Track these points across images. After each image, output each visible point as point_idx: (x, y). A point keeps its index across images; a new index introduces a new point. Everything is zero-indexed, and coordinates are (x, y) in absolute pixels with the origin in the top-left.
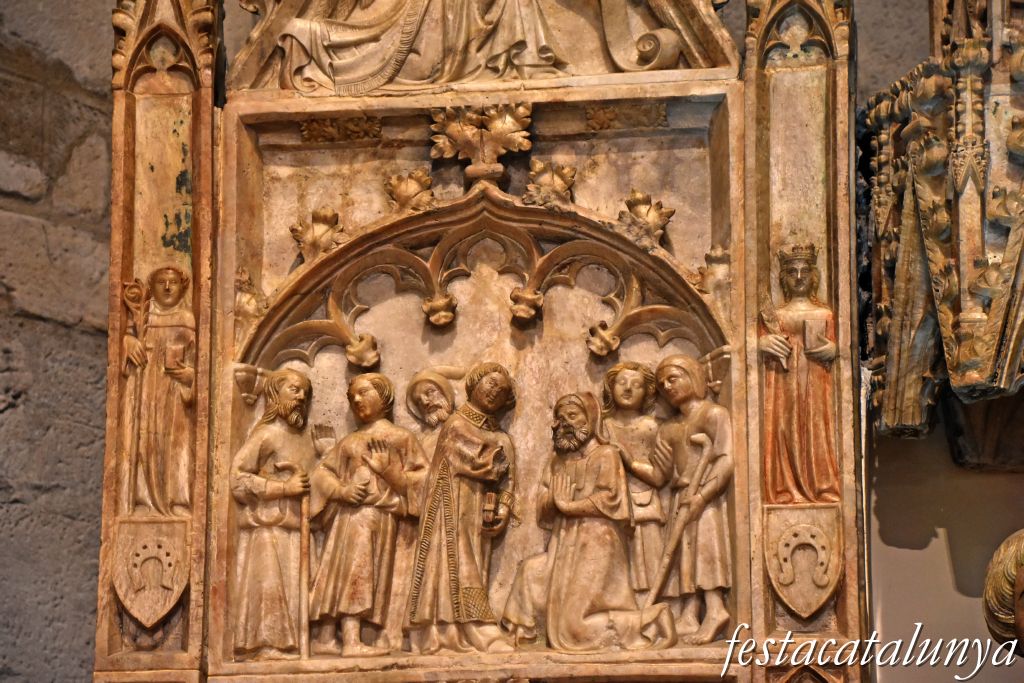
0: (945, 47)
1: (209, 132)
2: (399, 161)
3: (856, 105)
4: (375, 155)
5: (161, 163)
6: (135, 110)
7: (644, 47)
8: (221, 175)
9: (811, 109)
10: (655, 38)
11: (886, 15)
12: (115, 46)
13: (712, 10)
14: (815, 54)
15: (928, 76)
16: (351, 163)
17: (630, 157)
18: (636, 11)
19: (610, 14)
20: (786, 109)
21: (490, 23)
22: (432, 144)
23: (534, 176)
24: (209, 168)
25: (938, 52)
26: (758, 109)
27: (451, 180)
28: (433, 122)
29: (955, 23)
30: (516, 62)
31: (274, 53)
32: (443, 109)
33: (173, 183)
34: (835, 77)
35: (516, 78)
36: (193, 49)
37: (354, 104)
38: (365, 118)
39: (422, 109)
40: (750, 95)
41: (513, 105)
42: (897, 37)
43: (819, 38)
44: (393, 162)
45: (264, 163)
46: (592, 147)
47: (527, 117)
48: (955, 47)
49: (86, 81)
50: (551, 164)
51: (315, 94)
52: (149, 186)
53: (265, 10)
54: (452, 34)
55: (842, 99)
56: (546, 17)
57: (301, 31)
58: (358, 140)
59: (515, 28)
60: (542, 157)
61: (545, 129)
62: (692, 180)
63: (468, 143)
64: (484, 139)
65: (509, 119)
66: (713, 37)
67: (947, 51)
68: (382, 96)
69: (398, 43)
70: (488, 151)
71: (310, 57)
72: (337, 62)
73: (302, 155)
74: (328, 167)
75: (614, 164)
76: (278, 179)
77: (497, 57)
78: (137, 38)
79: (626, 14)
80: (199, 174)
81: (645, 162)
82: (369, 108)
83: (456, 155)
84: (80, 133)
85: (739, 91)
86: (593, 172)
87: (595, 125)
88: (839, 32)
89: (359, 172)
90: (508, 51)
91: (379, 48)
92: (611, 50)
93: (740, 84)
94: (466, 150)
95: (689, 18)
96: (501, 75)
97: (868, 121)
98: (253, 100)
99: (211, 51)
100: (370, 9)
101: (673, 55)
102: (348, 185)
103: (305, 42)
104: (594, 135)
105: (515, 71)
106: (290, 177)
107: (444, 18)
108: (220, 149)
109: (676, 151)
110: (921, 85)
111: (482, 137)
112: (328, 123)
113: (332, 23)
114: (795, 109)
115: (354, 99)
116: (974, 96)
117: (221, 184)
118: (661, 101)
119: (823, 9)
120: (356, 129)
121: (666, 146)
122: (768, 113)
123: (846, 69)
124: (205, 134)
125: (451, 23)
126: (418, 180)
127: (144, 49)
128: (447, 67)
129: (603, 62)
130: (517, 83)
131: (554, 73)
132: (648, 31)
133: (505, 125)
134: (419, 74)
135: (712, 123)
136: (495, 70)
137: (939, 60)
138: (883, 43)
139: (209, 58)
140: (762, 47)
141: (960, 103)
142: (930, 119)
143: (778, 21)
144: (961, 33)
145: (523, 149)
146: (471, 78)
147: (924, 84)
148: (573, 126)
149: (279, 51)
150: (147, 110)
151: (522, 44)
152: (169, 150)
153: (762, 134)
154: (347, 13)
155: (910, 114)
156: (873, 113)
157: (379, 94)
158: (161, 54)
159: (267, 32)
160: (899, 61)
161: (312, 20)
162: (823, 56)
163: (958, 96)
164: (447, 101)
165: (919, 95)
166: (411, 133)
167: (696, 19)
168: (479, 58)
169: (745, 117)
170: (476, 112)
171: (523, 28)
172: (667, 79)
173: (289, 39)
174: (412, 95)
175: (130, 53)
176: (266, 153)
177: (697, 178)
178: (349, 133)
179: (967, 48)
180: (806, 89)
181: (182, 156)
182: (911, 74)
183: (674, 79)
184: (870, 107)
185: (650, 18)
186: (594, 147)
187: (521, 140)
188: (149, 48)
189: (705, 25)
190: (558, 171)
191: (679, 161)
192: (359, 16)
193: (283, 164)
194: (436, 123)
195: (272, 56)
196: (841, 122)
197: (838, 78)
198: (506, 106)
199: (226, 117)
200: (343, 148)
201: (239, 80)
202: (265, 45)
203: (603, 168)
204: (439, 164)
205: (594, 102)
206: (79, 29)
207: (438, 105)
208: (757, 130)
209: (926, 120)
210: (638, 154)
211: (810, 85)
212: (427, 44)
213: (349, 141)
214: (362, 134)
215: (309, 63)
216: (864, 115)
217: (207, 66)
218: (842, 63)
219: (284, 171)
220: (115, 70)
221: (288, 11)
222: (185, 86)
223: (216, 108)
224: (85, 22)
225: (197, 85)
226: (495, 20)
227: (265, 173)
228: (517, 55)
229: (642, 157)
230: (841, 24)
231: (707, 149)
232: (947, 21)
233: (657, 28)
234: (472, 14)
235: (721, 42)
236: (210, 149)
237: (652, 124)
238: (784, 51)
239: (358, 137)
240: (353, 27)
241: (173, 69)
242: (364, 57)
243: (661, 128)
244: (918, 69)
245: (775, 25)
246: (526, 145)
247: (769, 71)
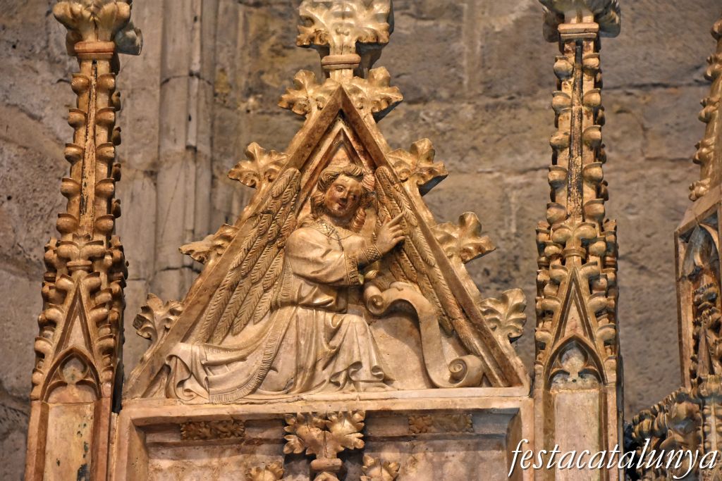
0: (692, 380)
1: (106, 432)
2: (258, 456)
3: (623, 421)
4: (239, 451)
5: (66, 458)
6: (47, 417)
7: (455, 369)
8: (115, 467)
9: (588, 423)
10: (464, 362)
11: (649, 346)
12: (36, 366)
13: (508, 343)
14: (589, 380)
15: (680, 402)
16: (220, 457)
17: (443, 455)
18: (448, 341)
19: (428, 343)
20: (568, 422)
21: (334, 348)
22: (285, 442)
23: (366, 469)
24: (105, 460)
25: (688, 383)
26: (545, 422)
27: (300, 471)
28: (287, 425)
29: (700, 361)
30: (353, 378)
31: (162, 369)
32: (295, 414)
33: (75, 475)
34: (606, 399)
35: (353, 391)
36: (98, 368)
37: (223, 410)
38: (232, 421)
39: (278, 414)
40: (538, 410)
41: (351, 412)
42: (657, 364)
43: (593, 368)
44: (253, 456)
45: (150, 458)
46: (413, 447)
47: (362, 422)
48: (700, 381)
49: (13, 389)
50: (379, 459)
51: (193, 402)
52: (55, 477)
53: (157, 337)
54: (303, 356)
55: (612, 416)
56: (378, 343)
57: (185, 352)
58: (227, 439)
59: (353, 351)
60: (373, 454)
61: (375, 432)
62: (493, 476)
63: (314, 442)
64: (327, 438)
65: (347, 423)
66: (509, 363)
67: (695, 384)
68: (246, 403)
69: (260, 362)
70: (330, 449)
71: (190, 373)
72: (211, 377)
73: (180, 450)
74: (200, 461)
75: (430, 461)
76: (160, 470)
77: (338, 374)
78: (53, 360)
79: (441, 343)
80: (96, 467)
81: (455, 460)
82: (236, 413)
83: (304, 451)
84: (5, 431)
85: (530, 406)
86: (414, 467)
87: (416, 429)
88: (609, 364)
89: (226, 464)
90: (347, 370)
91: (245, 366)
92: (429, 370)
93: (531, 400)
94: (312, 448)
95: (490, 347)
96: (342, 389)
97: (634, 434)
98: (143, 406)
99: (112, 369)
100: (239, 335)
101: (477, 377)
102: (216, 475)
103: (187, 362)
104: (415, 437)
105: (352, 385)
106: (170, 469)
107: (298, 343)
108: (114, 447)
109: (480, 452)
110: (675, 409)
111: (325, 437)
112: (203, 425)
113: (208, 347)
114: (575, 422)
115: (224, 406)
116: (717, 420)
117: (114, 474)
118: (468, 411)
119: (595, 344)
120: (225, 430)
121: (472, 447)
122: (553, 424)
123: (615, 393)
124: (103, 434)
125: (303, 347)
126: (273, 471)
127: (58, 368)
128: (299, 381)
129: (423, 379)
130: (354, 395)
131: (383, 387)
132: (458, 357)
133: (343, 427)
134: (276, 387)
135: (508, 430)
136: (337, 384)
137: (689, 390)
138: (646, 368)
139: (109, 374)
140: (548, 372)
141: (707, 425)
142: (684, 436)
143: (560, 353)
144: (706, 370)
145: (357, 447)
146: (317, 390)
147: (677, 408)
148: (397, 430)
149: (166, 368)
150: (58, 416)
151: (358, 365)
152: (73, 448)
153: (548, 442)
154: (221, 339)
155: (666, 431)
156: (637, 428)
157: (244, 402)
158: (73, 372)
159: (158, 354)
160: (660, 383)
161: (193, 344)
162: (596, 382)
163: (704, 420)
164: (298, 408)
165: (673, 416)
166: (268, 434)
167: (495, 349)
168: (324, 375)
169: (534, 427)
170: (321, 417)
171: (359, 352)
172: (473, 395)
173: (174, 359)
174: (271, 403)
175: (47, 371)
176: (151, 449)
177: (497, 474)
178: (219, 432)
179: (710, 383)
180: (583, 407)
181: (84, 453)
182: (667, 399)
183: (479, 395)
184: (635, 424)
185: (459, 346)
186: (414, 446)
187: (356, 440)
188: (62, 367)
189: (502, 353)
190: (385, 465)
191: (482, 460)
192: (230, 341)
193: (164, 457)
194: (288, 425)
195: (160, 372)
196: (612, 435)
197: (608, 400)
198: (345, 413)
199: (121, 421)
200: (214, 445)
201: (133, 391)
202: (155, 364)
203: (422, 464)
204: (290, 458)
205: (415, 411)
206: (10, 348)
207: (291, 411)
208: (545, 438)
209: (681, 437)
210: (449, 453)
211: (586, 404)
212: (284, 364)
213: (219, 439)
214: (229, 434)
215: (190, 377)
216: (630, 429)
217: (108, 381)
218: (611, 389)
219: (165, 464)
220: (34, 385)
221: (175, 337)
222: (89, 396)
223: (113, 414)
224: (15, 343)
225: (99, 396)
226: (337, 345)
227: (150, 465)
228: (354, 373)
229: (453, 456)
230: (610, 358)
231: (505, 451)
232: (693, 359)
233: (465, 355)
234: (319, 340)
235: (515, 367)
236: (107, 447)
237: (461, 430)
238: (566, 376)
239: (226, 436)
240: (226, 350)
241: (81, 383)
242: (233, 373)
243: (468, 433)
244: (672, 396)
245: (558, 356)
246: (360, 444)
247: (553, 392)
